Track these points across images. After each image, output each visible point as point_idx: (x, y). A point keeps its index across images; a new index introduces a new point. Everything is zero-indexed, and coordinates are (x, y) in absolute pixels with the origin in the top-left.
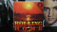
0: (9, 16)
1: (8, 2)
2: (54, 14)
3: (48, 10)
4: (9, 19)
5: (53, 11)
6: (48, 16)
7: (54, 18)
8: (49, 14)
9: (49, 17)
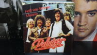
0: (19, 23)
1: (19, 3)
2: (87, 23)
3: (78, 15)
4: (20, 28)
5: (86, 17)
6: (78, 25)
7: (87, 29)
8: (80, 21)
9: (80, 26)
